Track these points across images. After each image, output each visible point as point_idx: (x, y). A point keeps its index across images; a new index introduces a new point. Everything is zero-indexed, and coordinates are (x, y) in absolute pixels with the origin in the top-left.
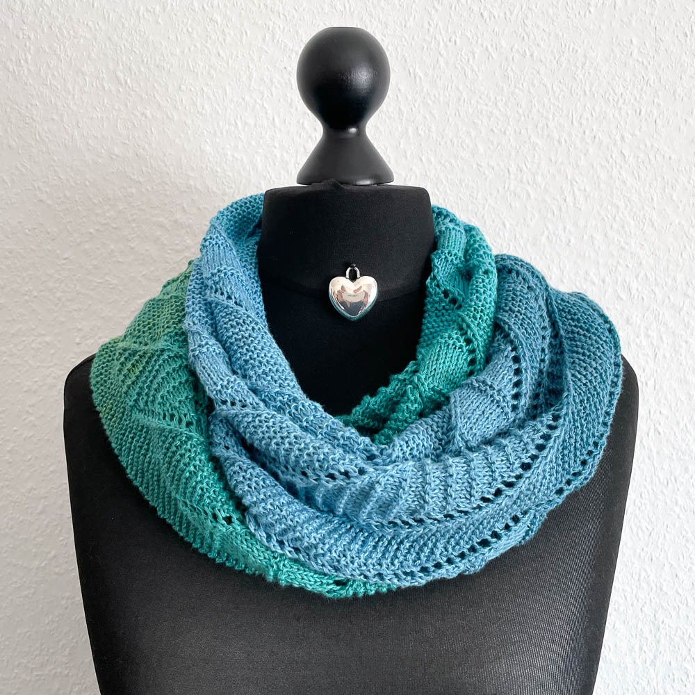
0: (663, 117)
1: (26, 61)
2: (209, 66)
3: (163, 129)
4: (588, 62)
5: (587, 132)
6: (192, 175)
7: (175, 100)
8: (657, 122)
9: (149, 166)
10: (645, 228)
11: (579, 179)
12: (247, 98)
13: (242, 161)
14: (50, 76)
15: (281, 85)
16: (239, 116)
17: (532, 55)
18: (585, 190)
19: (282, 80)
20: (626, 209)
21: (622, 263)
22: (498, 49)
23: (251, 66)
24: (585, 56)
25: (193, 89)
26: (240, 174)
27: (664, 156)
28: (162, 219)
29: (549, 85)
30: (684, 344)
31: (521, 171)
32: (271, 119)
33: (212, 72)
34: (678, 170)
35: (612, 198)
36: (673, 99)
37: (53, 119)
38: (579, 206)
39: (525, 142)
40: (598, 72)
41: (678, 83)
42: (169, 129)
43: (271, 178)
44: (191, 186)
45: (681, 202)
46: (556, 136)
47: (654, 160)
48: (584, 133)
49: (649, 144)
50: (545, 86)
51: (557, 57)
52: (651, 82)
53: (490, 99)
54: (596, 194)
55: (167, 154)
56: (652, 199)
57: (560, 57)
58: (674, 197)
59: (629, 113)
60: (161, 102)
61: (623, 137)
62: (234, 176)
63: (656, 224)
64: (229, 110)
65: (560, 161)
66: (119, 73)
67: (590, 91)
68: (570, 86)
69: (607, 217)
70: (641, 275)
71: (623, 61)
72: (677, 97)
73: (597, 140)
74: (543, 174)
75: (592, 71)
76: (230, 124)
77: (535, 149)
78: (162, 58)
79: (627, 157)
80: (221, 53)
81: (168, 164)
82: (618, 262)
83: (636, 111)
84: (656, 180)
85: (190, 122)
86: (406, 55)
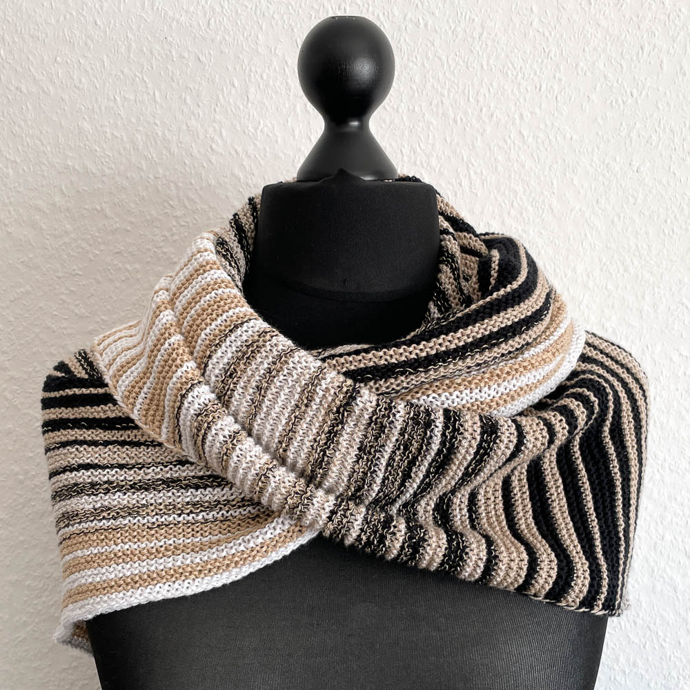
0: (565, 93)
2: (85, 35)
3: (40, 105)
4: (485, 33)
5: (484, 110)
6: (71, 154)
7: (52, 74)
8: (559, 98)
9: (25, 144)
10: (544, 215)
11: (475, 161)
12: (126, 71)
13: (122, 140)
15: (162, 57)
16: (118, 91)
17: (426, 25)
18: (482, 174)
19: (162, 52)
22: (390, 18)
23: (130, 35)
24: (483, 27)
25: (68, 61)
26: (120, 153)
27: (565, 137)
28: (40, 202)
31: (414, 152)
32: (152, 93)
33: (89, 42)
34: (579, 151)
35: (510, 183)
36: (575, 73)
38: (475, 191)
39: (419, 121)
40: (496, 43)
41: (581, 55)
42: (45, 105)
43: (152, 158)
44: (69, 165)
45: (583, 186)
46: (451, 113)
47: (554, 140)
48: (481, 110)
49: (549, 124)
50: (440, 59)
51: (453, 27)
52: (552, 54)
54: (493, 178)
55: (44, 131)
56: (552, 184)
57: (455, 28)
58: (575, 182)
59: (529, 89)
60: (36, 75)
61: (521, 116)
62: (113, 155)
63: (555, 210)
64: (108, 84)
65: (456, 141)
67: (488, 61)
68: (466, 60)
69: (504, 202)
71: (523, 31)
72: (580, 72)
73: (494, 118)
74: (437, 156)
75: (489, 43)
76: (109, 99)
77: (429, 128)
78: (36, 28)
79: (526, 138)
80: (98, 21)
81: (45, 143)
83: (536, 87)
84: (557, 162)
85: (67, 97)
86: (294, 24)
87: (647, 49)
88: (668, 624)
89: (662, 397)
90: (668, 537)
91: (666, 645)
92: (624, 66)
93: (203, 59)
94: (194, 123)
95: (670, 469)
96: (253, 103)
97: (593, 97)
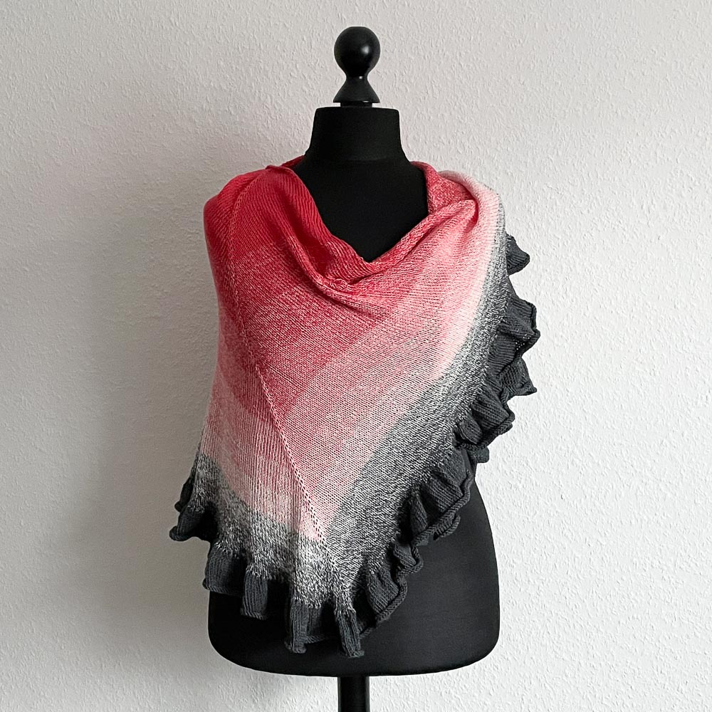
1: (118, 12)
2: (223, 13)
3: (196, 52)
4: (440, 9)
5: (440, 51)
6: (213, 80)
7: (204, 35)
9: (188, 74)
10: (473, 109)
12: (245, 32)
13: (241, 71)
14: (132, 21)
15: (265, 25)
16: (240, 44)
17: (409, 5)
19: (265, 22)
20: (462, 97)
21: (459, 130)
26: (240, 78)
29: (418, 23)
30: (494, 180)
31: (402, 75)
32: (258, 45)
33: (225, 17)
37: (133, 47)
38: (435, 96)
39: (405, 58)
40: (446, 15)
45: (494, 93)
46: (422, 53)
47: (478, 67)
49: (475, 58)
53: (384, 32)
54: (445, 89)
55: (198, 67)
56: (477, 92)
58: (490, 90)
59: (464, 39)
60: (195, 35)
61: (460, 55)
62: (236, 80)
63: (479, 106)
64: (234, 40)
65: (425, 69)
66: (171, 19)
67: (442, 26)
68: (430, 24)
69: (451, 103)
70: (471, 137)
71: (461, 8)
73: (446, 56)
74: (415, 77)
75: (443, 14)
76: (235, 48)
79: (463, 66)
81: (199, 73)
82: (458, 131)
83: (468, 38)
84: (480, 80)
85: (212, 47)
87: (527, 16)
88: (543, 344)
89: (538, 211)
90: (542, 292)
91: (542, 357)
92: (516, 26)
93: (287, 25)
94: (281, 60)
95: (544, 254)
96: (314, 49)
97: (499, 43)
